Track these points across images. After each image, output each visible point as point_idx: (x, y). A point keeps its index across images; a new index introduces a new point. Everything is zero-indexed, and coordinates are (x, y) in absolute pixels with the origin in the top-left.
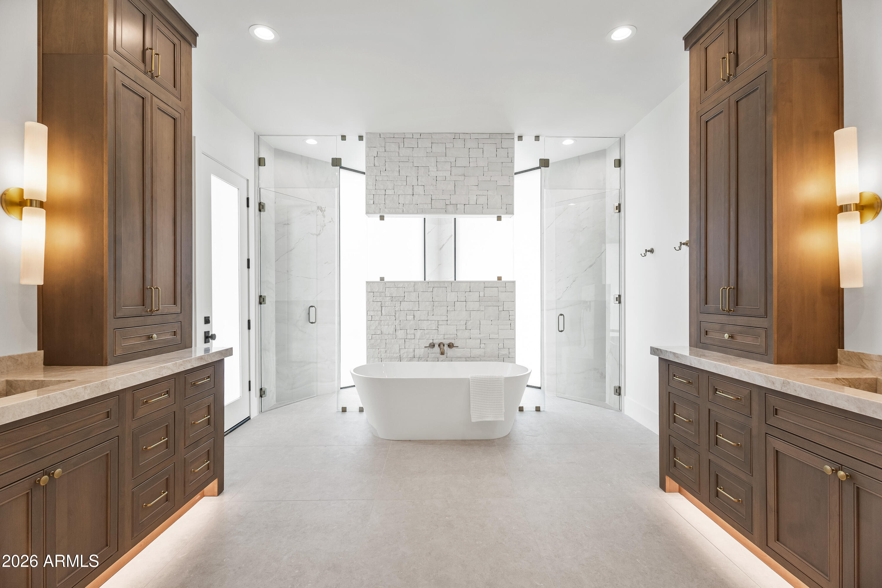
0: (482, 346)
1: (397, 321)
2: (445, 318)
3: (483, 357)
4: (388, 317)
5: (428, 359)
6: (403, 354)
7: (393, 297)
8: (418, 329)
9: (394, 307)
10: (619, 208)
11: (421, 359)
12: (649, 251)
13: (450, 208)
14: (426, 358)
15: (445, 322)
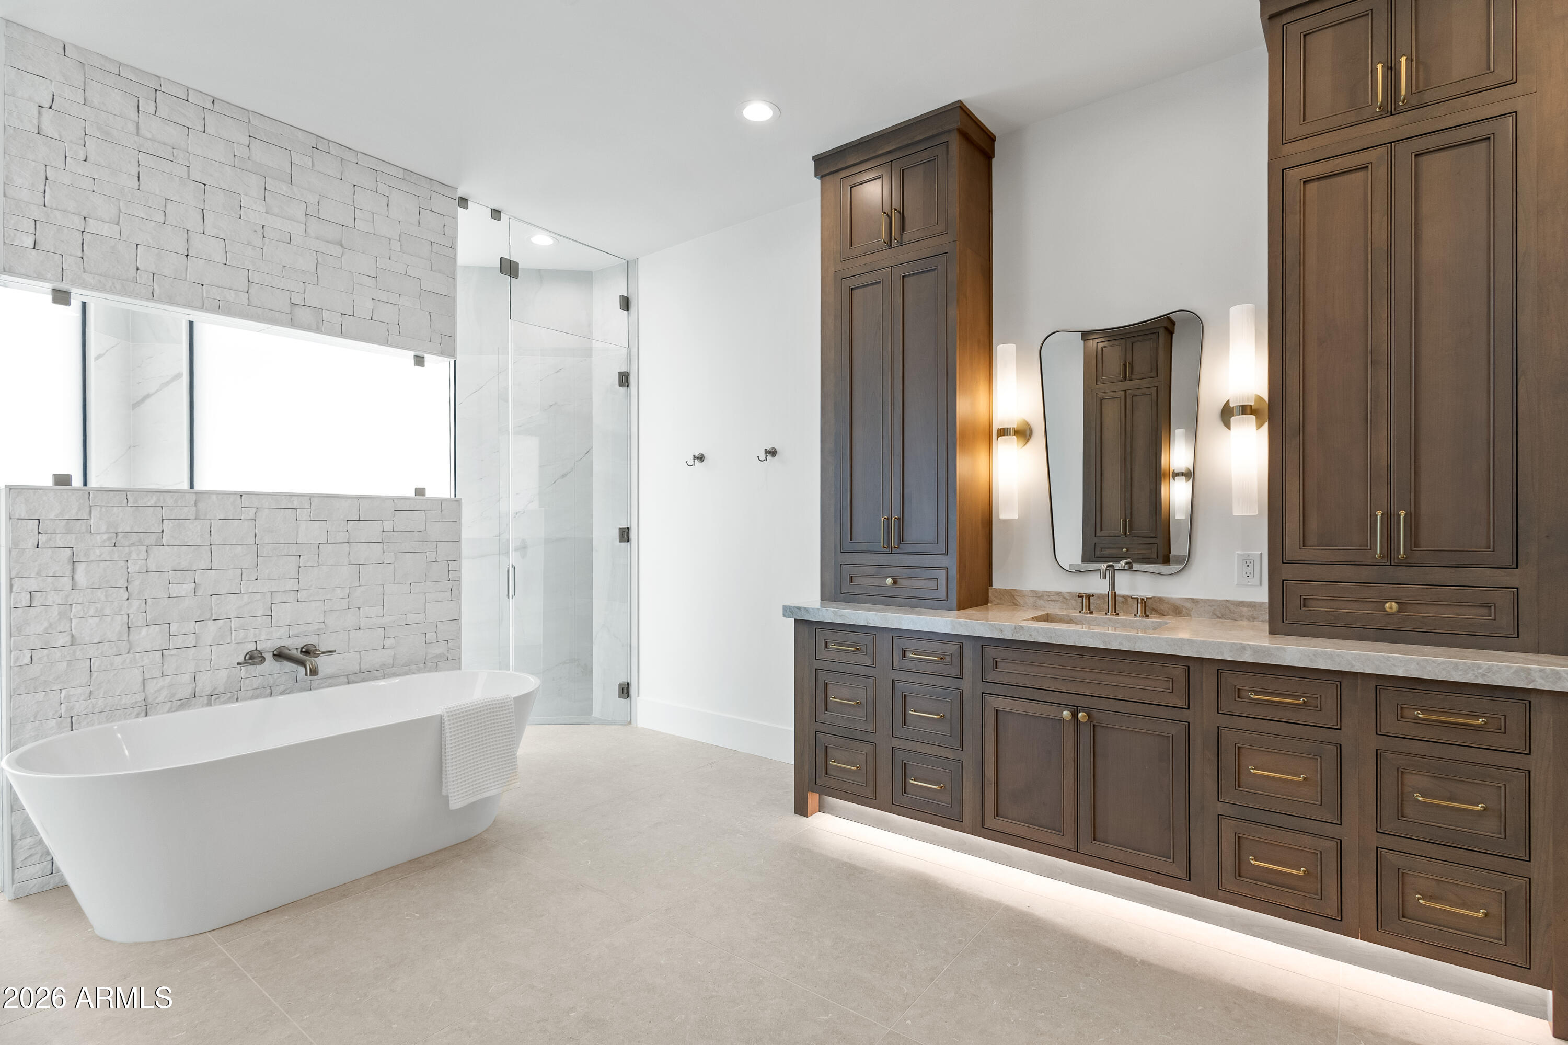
0: (389, 642)
1: (136, 604)
2: (291, 585)
3: (391, 666)
4: (100, 594)
5: (241, 694)
6: (155, 692)
7: (120, 536)
8: (210, 619)
9: (123, 563)
10: (624, 380)
11: (219, 698)
12: (698, 458)
13: (303, 315)
14: (234, 694)
15: (292, 596)
